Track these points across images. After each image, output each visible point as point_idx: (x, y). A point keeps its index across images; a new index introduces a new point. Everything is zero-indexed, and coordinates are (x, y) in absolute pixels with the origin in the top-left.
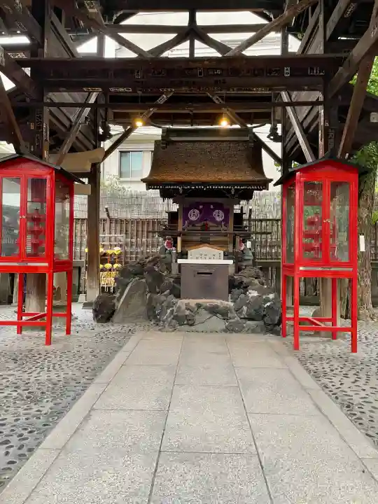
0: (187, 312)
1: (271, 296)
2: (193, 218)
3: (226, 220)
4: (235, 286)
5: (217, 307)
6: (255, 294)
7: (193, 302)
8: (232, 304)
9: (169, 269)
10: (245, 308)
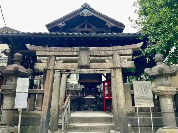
0: (86, 107)
1: (102, 104)
2: (88, 89)
3: (94, 90)
4: (95, 103)
5: (92, 106)
6: (99, 103)
7: (87, 105)
8: (94, 106)
9: (82, 100)
10: (97, 106)
